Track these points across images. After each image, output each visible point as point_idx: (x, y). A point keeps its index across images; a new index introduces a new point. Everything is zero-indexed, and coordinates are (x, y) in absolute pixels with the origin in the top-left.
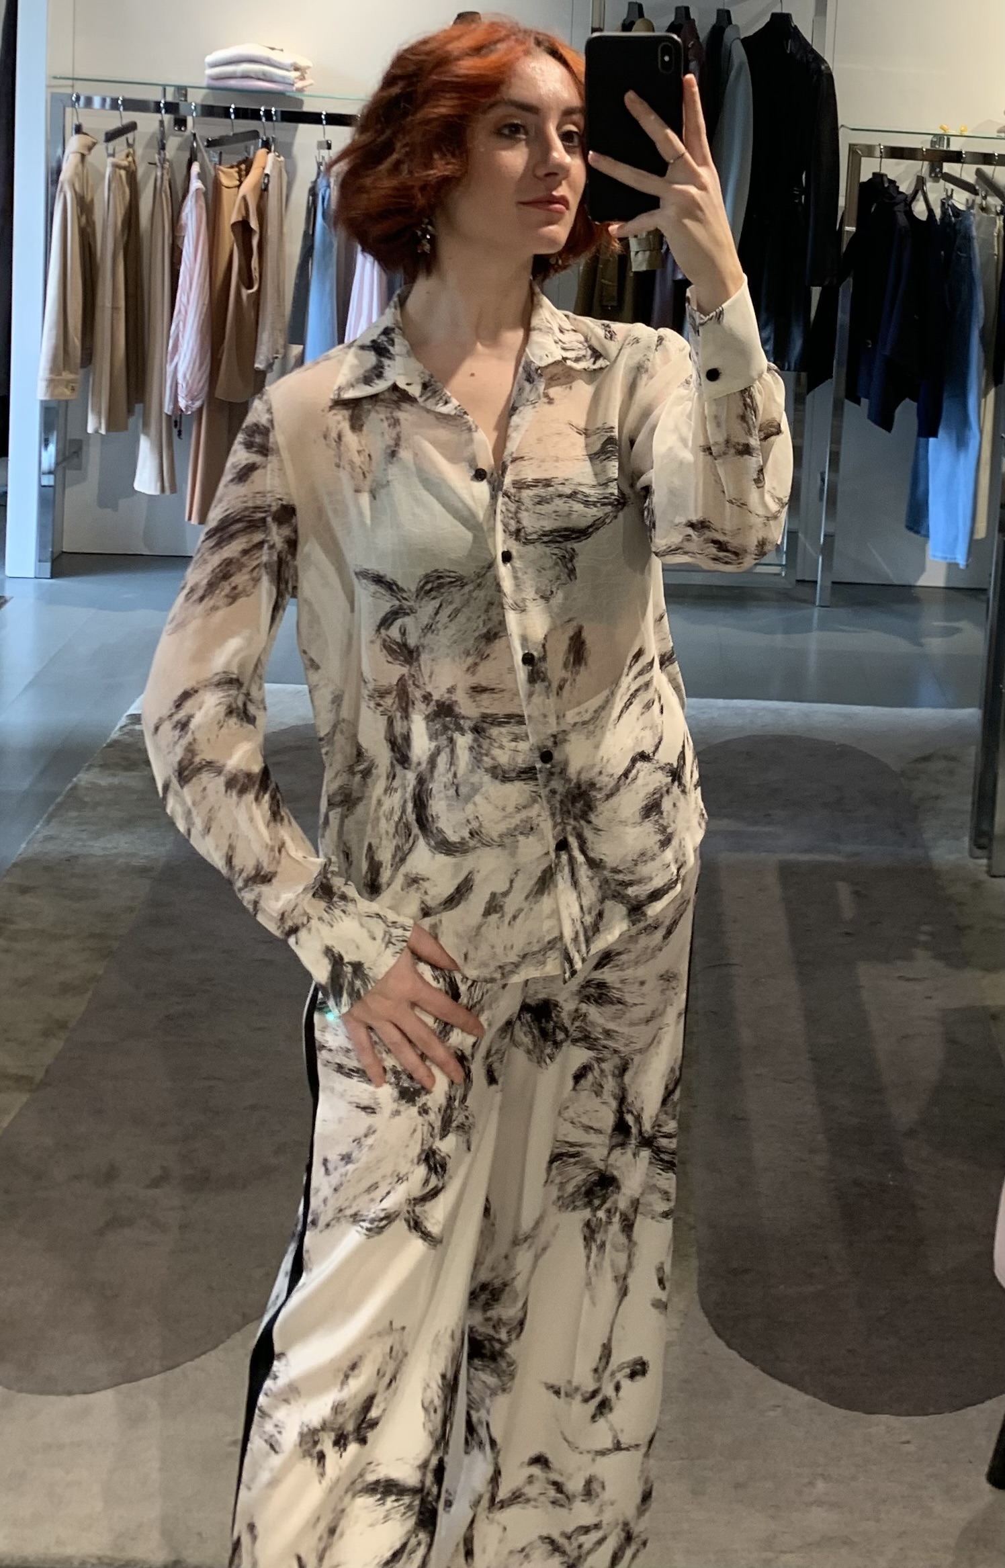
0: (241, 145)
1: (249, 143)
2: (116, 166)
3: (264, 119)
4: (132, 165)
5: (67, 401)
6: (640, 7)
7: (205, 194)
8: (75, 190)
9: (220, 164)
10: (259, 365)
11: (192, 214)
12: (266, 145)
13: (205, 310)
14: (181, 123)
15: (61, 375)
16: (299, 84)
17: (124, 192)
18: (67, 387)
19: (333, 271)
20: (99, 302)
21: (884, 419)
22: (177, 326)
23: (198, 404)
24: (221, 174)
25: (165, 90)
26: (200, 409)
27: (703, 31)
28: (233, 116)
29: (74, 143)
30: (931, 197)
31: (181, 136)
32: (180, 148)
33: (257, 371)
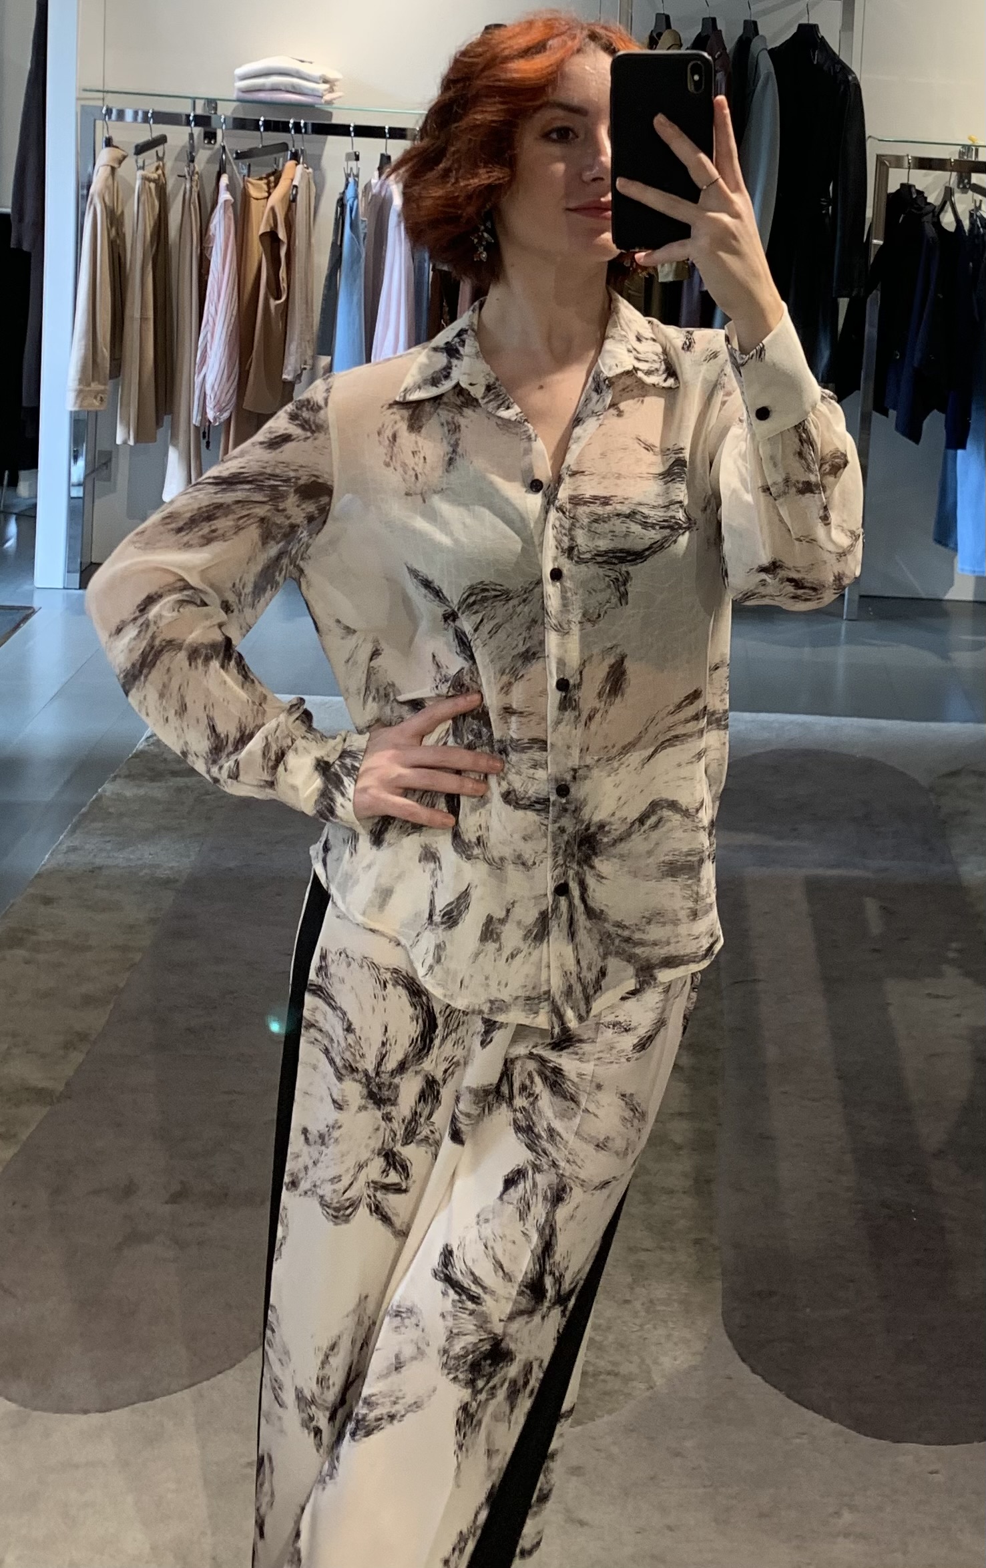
0: (269, 158)
1: (278, 155)
2: (146, 179)
3: (293, 132)
4: (162, 177)
5: (96, 413)
6: (667, 17)
7: (234, 205)
8: (105, 203)
9: (249, 176)
10: (287, 376)
11: (220, 225)
12: (295, 157)
13: (232, 321)
14: (210, 136)
15: (89, 385)
16: (328, 97)
17: (153, 206)
18: (95, 398)
19: (361, 282)
20: (128, 313)
21: (913, 432)
22: (206, 336)
23: (226, 415)
24: (250, 187)
25: (194, 103)
26: (229, 420)
27: (730, 44)
28: (262, 129)
29: (104, 156)
30: (960, 208)
31: (210, 149)
32: (209, 161)
33: (285, 382)
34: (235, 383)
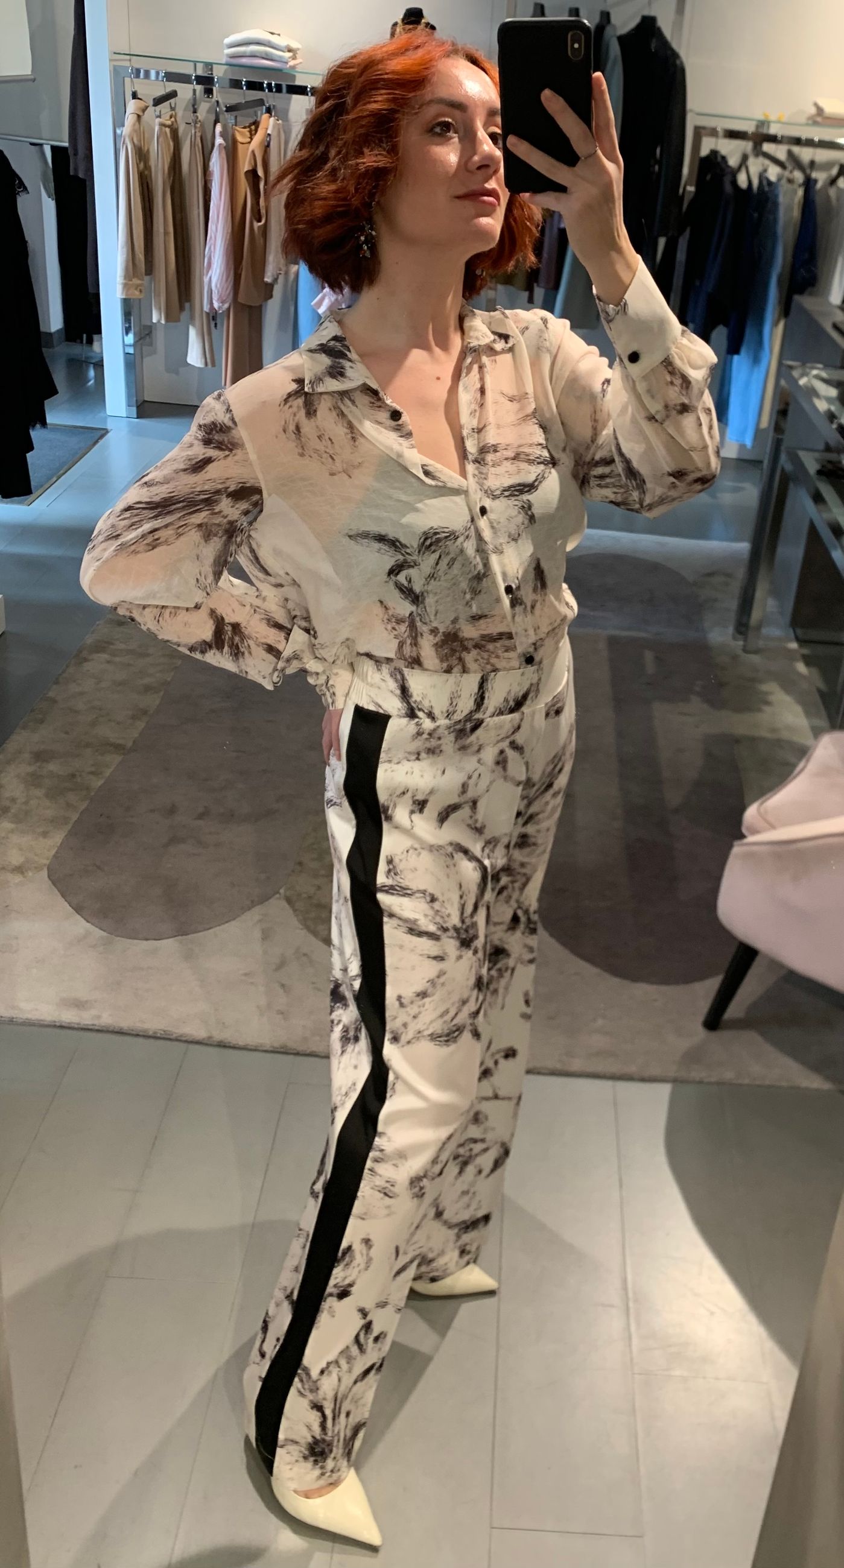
0: (251, 111)
1: (256, 109)
2: (162, 125)
3: (267, 90)
4: (175, 123)
5: (140, 300)
6: (542, 7)
7: (225, 148)
8: (133, 142)
9: (236, 125)
10: (268, 279)
11: (217, 163)
12: (269, 111)
13: (228, 237)
14: (209, 92)
15: (131, 281)
16: (292, 63)
17: (169, 145)
18: (136, 289)
20: (155, 228)
22: (210, 248)
23: (226, 306)
24: (236, 132)
25: (195, 65)
26: (229, 309)
28: (244, 88)
29: (132, 106)
31: (208, 103)
32: (209, 111)
33: (267, 284)
34: (232, 283)
